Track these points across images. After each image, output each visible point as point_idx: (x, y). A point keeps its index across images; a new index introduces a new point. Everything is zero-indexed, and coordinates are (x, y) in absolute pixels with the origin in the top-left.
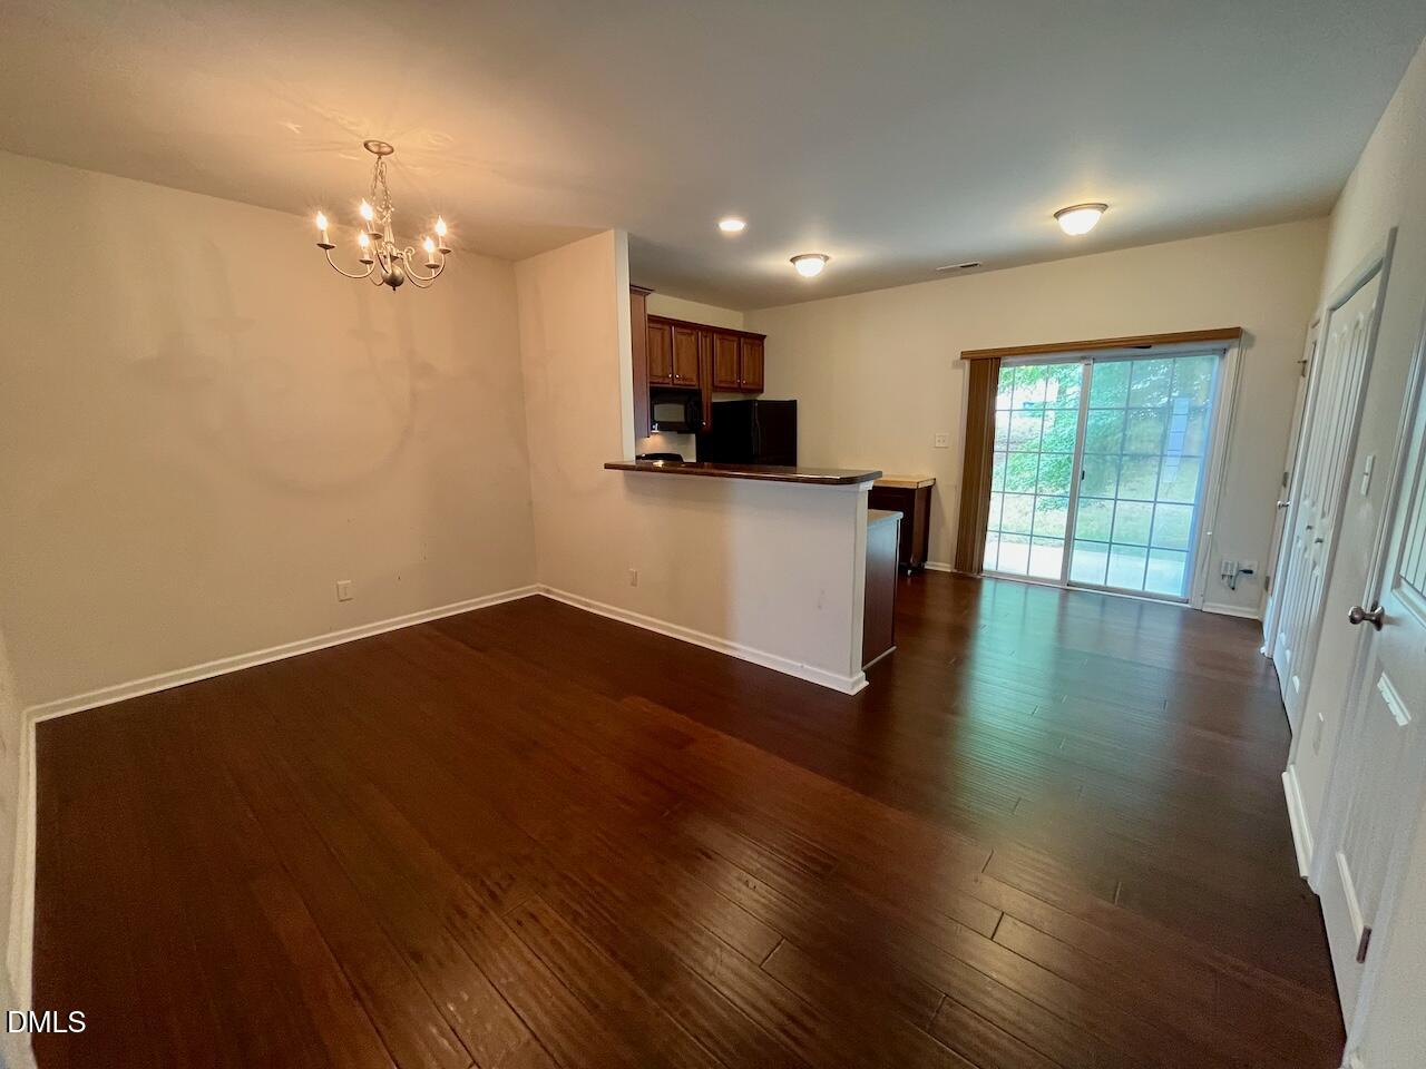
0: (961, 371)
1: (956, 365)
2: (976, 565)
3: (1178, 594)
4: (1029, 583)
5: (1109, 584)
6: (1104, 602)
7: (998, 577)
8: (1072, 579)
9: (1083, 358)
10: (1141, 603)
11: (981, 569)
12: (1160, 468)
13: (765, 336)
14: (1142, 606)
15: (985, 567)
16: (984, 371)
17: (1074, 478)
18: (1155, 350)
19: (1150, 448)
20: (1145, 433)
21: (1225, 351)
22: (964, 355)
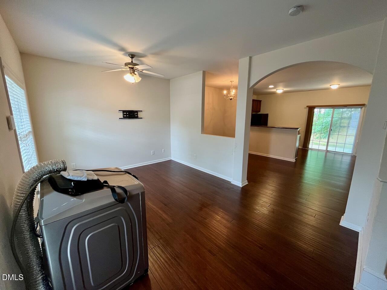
0: (306, 109)
1: (305, 108)
2: (308, 147)
3: (351, 153)
4: (319, 150)
5: (336, 151)
6: (335, 154)
7: (312, 149)
8: (328, 150)
9: (333, 108)
10: (343, 154)
11: (308, 148)
12: (348, 130)
13: (261, 101)
14: (343, 155)
15: (309, 147)
16: (311, 109)
17: (330, 130)
18: (347, 107)
19: (346, 125)
20: (345, 122)
21: (362, 108)
22: (307, 106)
